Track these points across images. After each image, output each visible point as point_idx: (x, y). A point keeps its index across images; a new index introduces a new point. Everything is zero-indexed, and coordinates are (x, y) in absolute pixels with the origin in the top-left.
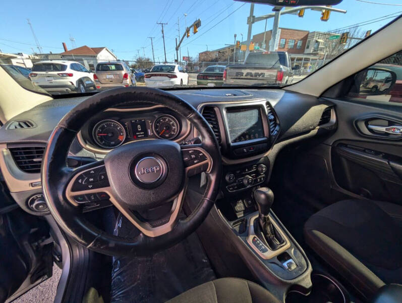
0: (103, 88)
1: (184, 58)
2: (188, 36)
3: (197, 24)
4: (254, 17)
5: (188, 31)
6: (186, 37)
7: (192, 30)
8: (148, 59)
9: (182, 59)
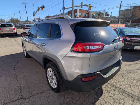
0: (3, 34)
1: (37, 19)
2: (39, 11)
3: (43, 7)
4: (65, 8)
5: (39, 9)
6: (38, 11)
7: (41, 9)
8: (17, 19)
9: (36, 19)
